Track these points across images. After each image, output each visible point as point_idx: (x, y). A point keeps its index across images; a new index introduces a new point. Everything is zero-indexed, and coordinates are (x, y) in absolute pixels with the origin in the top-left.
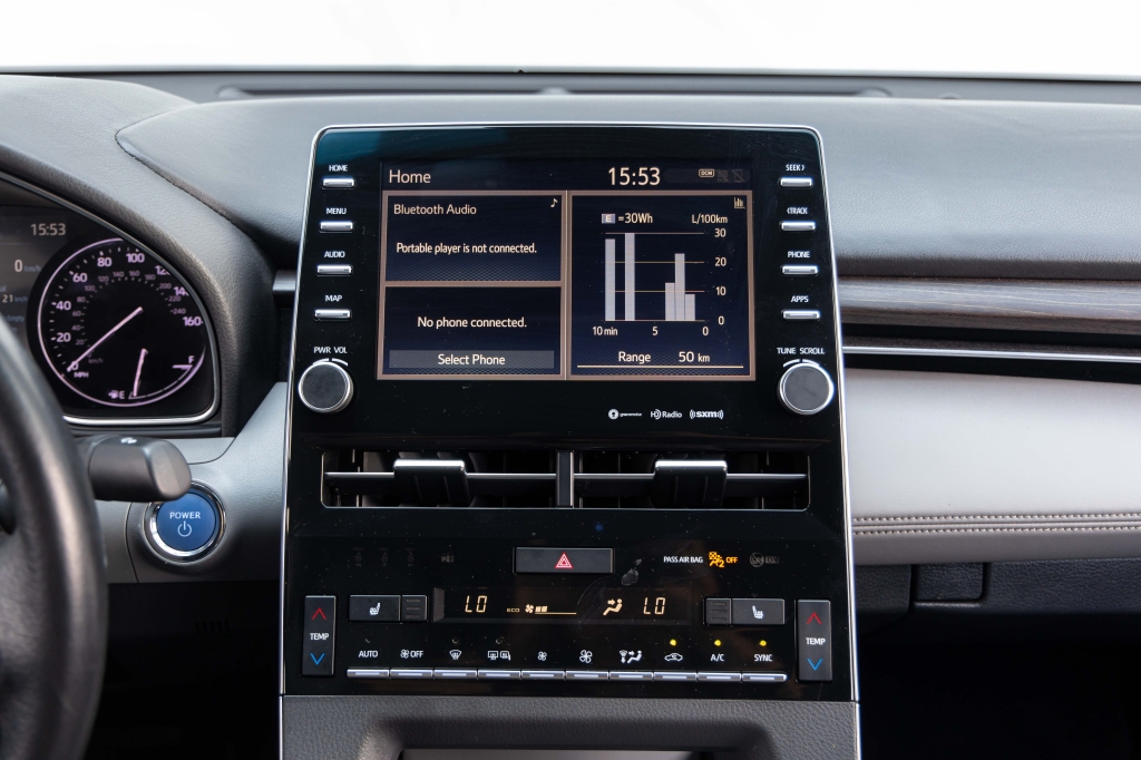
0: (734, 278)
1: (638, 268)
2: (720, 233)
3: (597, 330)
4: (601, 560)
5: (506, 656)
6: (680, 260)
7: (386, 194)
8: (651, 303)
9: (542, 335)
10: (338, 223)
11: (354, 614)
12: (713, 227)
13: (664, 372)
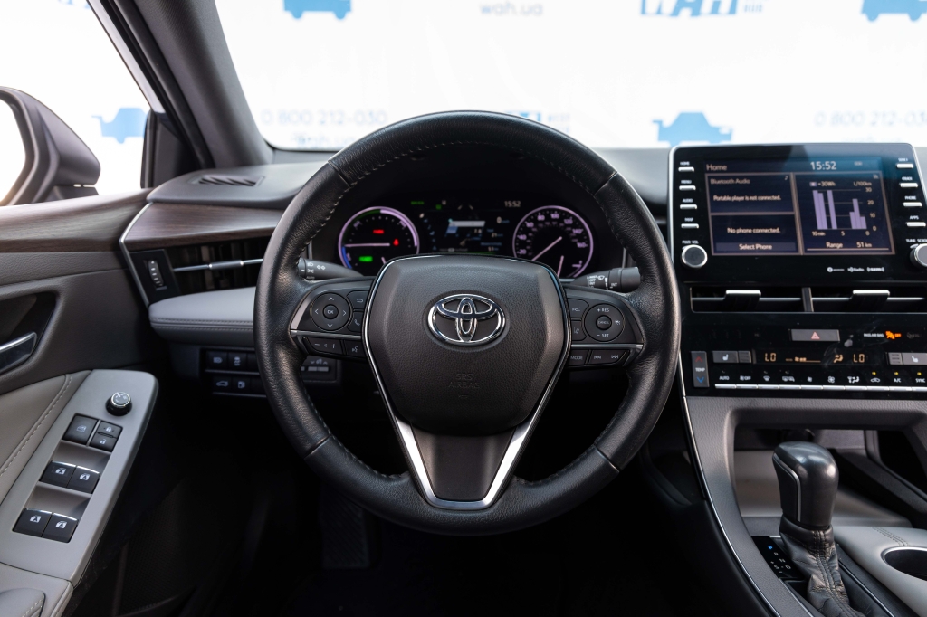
0: (878, 208)
1: (836, 206)
2: (869, 190)
3: (815, 233)
4: (833, 335)
5: (792, 379)
6: (855, 202)
7: (707, 175)
8: (844, 221)
9: (789, 235)
10: (687, 186)
11: (716, 360)
12: (864, 187)
13: (850, 251)
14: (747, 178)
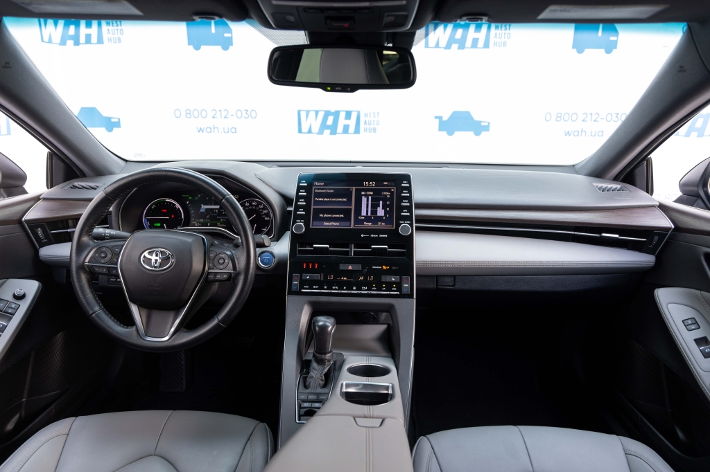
0: (391, 206)
1: (372, 204)
2: (388, 196)
3: (360, 217)
4: (359, 267)
5: (337, 288)
6: (381, 202)
7: (314, 188)
8: (374, 212)
9: (347, 218)
10: (303, 193)
11: (303, 278)
12: (386, 195)
13: (375, 227)
14: (332, 189)
